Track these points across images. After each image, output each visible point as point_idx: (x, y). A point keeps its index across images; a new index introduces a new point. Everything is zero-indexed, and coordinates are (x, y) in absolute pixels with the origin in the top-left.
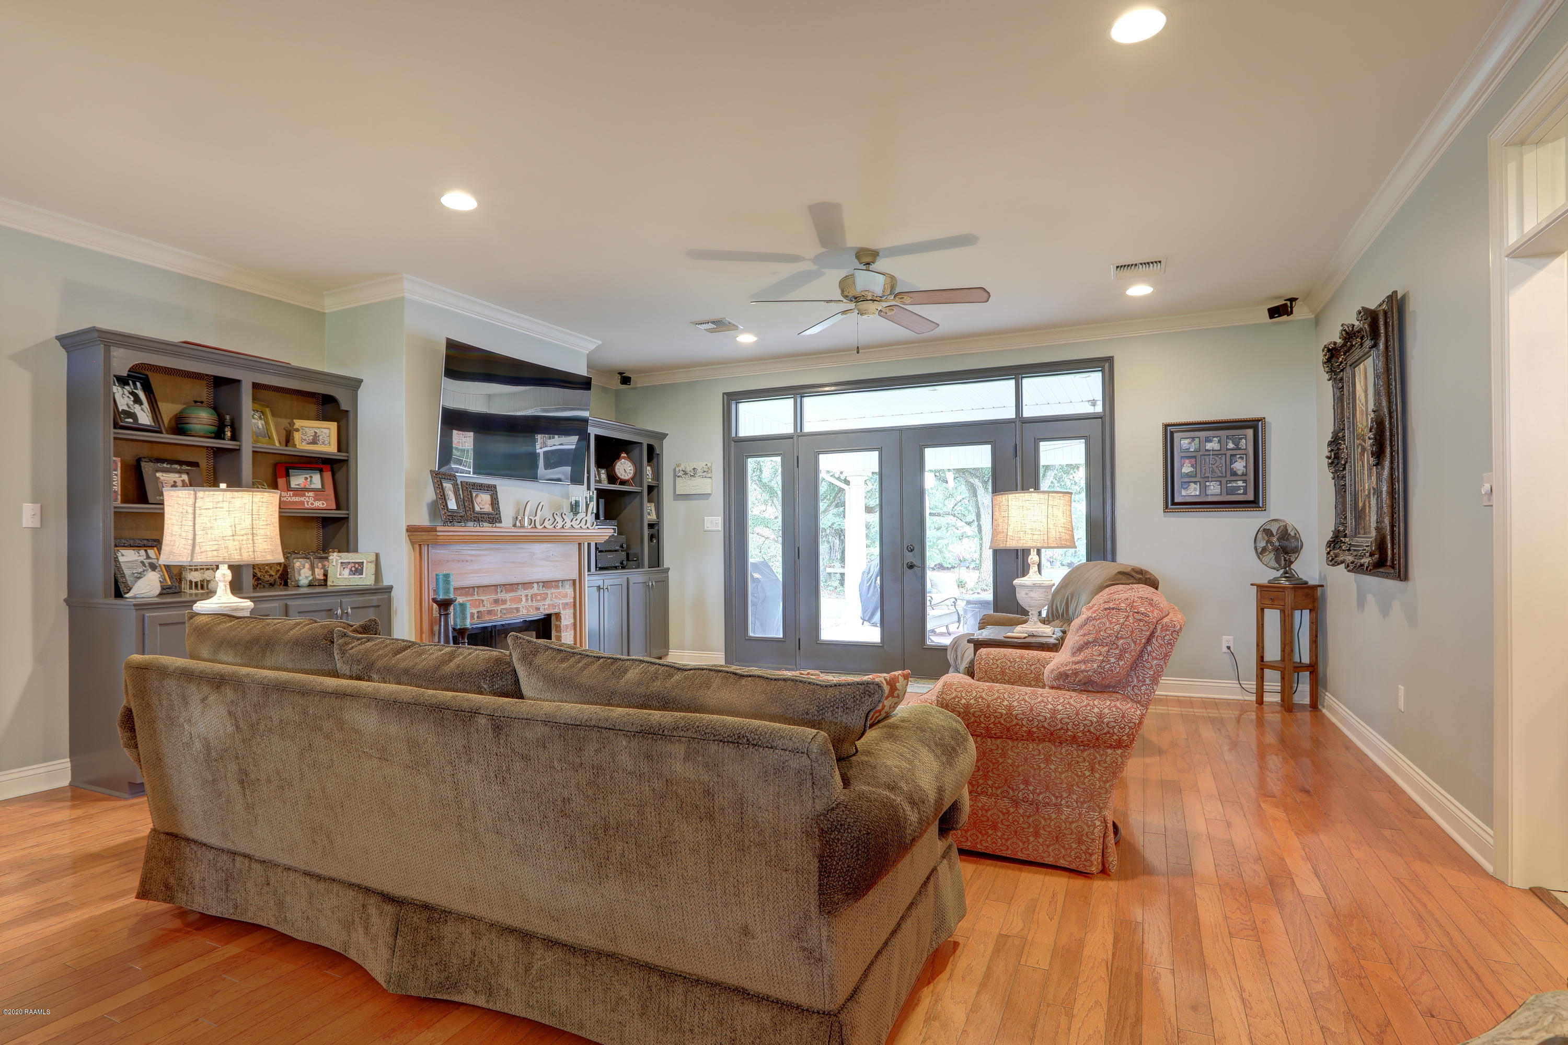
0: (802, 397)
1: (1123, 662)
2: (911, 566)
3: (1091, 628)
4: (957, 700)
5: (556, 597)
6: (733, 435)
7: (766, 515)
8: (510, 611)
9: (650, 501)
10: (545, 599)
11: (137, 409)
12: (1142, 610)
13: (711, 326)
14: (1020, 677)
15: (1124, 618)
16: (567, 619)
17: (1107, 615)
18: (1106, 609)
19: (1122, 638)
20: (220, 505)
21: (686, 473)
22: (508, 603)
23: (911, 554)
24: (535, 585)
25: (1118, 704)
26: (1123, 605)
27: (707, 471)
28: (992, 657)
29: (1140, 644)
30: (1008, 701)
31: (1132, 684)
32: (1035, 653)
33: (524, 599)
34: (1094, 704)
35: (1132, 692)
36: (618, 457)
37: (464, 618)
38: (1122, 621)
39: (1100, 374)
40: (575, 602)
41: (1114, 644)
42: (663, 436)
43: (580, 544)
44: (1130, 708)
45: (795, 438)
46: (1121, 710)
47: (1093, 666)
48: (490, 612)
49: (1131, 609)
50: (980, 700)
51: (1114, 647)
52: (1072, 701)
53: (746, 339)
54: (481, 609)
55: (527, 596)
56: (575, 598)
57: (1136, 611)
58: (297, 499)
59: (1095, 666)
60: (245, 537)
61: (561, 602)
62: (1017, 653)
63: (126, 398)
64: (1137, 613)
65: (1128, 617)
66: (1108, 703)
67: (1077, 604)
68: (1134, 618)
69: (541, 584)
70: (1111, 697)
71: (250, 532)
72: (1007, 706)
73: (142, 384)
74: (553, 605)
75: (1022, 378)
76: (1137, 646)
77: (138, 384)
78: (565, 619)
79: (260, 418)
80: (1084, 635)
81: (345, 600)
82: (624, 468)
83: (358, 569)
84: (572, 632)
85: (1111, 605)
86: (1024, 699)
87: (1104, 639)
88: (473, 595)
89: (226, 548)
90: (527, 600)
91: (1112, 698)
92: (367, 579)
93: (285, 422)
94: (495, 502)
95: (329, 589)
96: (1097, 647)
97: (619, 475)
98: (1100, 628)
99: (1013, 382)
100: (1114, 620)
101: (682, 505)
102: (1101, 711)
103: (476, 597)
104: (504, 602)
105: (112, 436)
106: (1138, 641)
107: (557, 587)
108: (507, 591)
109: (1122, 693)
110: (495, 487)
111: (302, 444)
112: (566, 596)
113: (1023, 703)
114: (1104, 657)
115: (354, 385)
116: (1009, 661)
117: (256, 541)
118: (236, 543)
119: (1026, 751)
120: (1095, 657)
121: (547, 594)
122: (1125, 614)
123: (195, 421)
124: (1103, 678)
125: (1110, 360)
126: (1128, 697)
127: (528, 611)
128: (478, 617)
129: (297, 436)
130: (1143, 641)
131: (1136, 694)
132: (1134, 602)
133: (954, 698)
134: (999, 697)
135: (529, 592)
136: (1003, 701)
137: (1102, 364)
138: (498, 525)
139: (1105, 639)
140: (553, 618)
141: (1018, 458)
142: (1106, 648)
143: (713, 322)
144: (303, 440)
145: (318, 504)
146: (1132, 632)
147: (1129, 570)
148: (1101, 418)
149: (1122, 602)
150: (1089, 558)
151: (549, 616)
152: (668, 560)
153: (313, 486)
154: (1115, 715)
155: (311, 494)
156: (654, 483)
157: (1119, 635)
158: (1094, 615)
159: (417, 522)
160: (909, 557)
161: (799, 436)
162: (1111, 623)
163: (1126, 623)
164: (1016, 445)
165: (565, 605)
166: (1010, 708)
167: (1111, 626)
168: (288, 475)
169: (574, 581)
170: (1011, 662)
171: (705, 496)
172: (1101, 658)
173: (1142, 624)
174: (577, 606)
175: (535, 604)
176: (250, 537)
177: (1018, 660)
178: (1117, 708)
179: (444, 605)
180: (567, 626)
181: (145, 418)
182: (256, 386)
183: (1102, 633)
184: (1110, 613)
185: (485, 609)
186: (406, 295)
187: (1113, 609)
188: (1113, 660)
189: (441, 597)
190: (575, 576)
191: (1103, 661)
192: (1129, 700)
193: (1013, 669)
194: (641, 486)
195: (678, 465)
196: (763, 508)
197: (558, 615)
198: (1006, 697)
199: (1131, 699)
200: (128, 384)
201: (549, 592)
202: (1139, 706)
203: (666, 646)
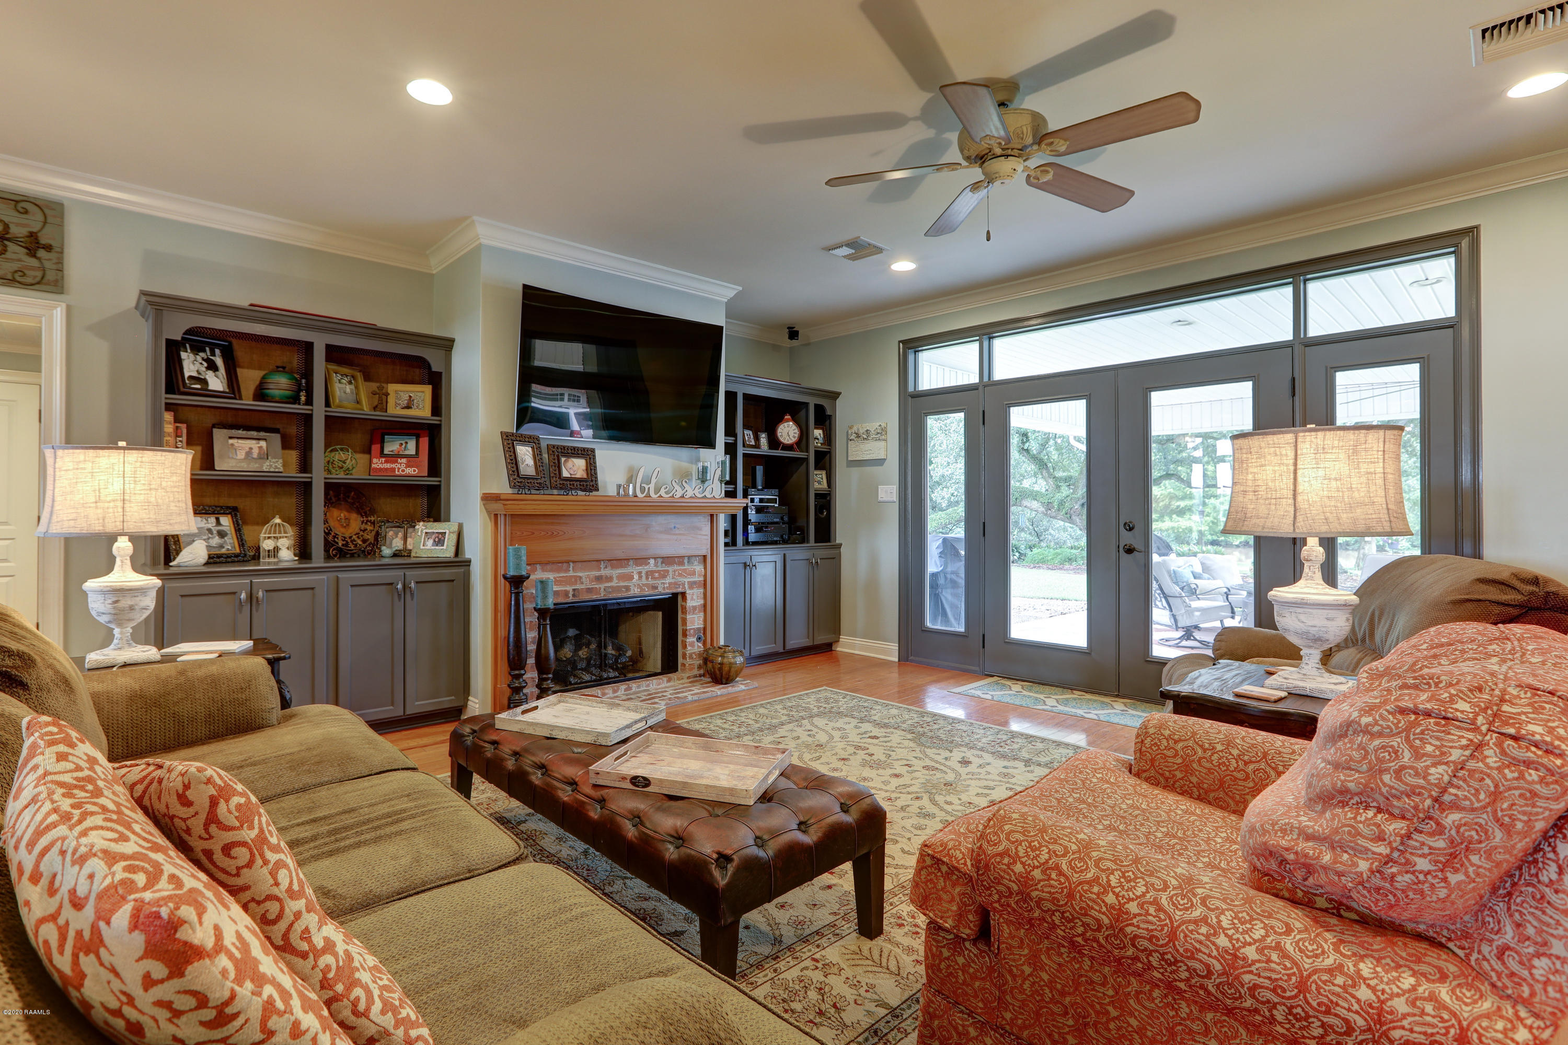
0: (990, 338)
1: (1460, 877)
2: (1130, 551)
3: (1356, 755)
4: (1006, 861)
5: (680, 575)
6: (911, 389)
7: (1037, 488)
8: (618, 589)
9: (817, 467)
10: (664, 577)
11: (210, 376)
12: (1536, 730)
13: (846, 251)
14: (1222, 783)
15: (1464, 748)
16: (694, 599)
17: (1407, 730)
18: (1403, 711)
19: (1455, 806)
20: (82, 466)
21: (858, 436)
22: (615, 580)
23: (1130, 533)
24: (652, 561)
25: (1444, 994)
26: (1462, 705)
27: (883, 431)
28: (1167, 733)
29: (1525, 834)
30: (1117, 895)
31: (1499, 941)
32: (1262, 736)
33: (636, 577)
34: (1358, 971)
35: (1498, 966)
36: (781, 420)
37: (545, 597)
38: (1456, 755)
39: (1452, 260)
40: (705, 581)
41: (1431, 818)
42: (835, 396)
43: (712, 516)
44: (1488, 1016)
45: (981, 388)
46: (1454, 1014)
47: (1355, 865)
48: (589, 590)
49: (1491, 723)
50: (1054, 876)
51: (1427, 828)
52: (1288, 944)
53: (903, 266)
54: (578, 587)
55: (640, 573)
56: (705, 576)
57: (1512, 731)
58: (388, 466)
59: (1363, 866)
60: (112, 504)
61: (686, 580)
62: (1220, 732)
63: (197, 364)
64: (1515, 738)
65: (1479, 746)
66: (1408, 981)
67: (1391, 626)
68: (1503, 752)
69: (660, 561)
70: (1419, 961)
71: (119, 497)
72: (1113, 908)
73: (222, 352)
74: (675, 583)
75: (1305, 281)
76: (1516, 838)
77: (217, 351)
78: (692, 599)
79: (350, 383)
80: (1337, 766)
81: (409, 573)
82: (788, 432)
83: (440, 540)
84: (702, 614)
85: (1423, 700)
86: (1156, 902)
87: (1394, 796)
88: (567, 570)
89: (86, 517)
90: (640, 577)
91: (1424, 968)
92: (446, 551)
93: (374, 386)
94: (591, 467)
95: (413, 560)
96: (1370, 814)
97: (782, 440)
98: (1381, 761)
99: (1289, 290)
100: (1429, 748)
101: (855, 472)
102: (1383, 1002)
103: (571, 573)
104: (609, 579)
105: (163, 401)
106: (1519, 825)
107: (682, 564)
108: (613, 567)
109: (1461, 953)
110: (593, 451)
111: (395, 410)
112: (693, 573)
113: (1152, 910)
114: (1392, 849)
115: (447, 345)
116: (1201, 746)
117: (128, 509)
118: (99, 511)
119: (1172, 1013)
120: (1361, 842)
121: (668, 571)
122: (1470, 735)
123: (271, 386)
124: (1391, 907)
125: (1472, 233)
126: (1481, 975)
127: (642, 590)
128: (574, 595)
129: (391, 400)
130: (1540, 826)
131: (1513, 974)
132: (1502, 700)
133: (1001, 855)
134: (1096, 880)
135: (644, 569)
136: (1105, 892)
137: (1454, 240)
138: (594, 493)
139: (1399, 799)
140: (680, 598)
141: (1297, 398)
142: (1399, 826)
143: (848, 245)
144: (397, 404)
145: (410, 471)
146: (1496, 796)
147: (1504, 575)
148: (1451, 327)
149: (1461, 696)
150: (1427, 547)
151: (675, 595)
152: (841, 533)
153: (407, 453)
154: (1433, 1026)
155: (404, 460)
156: (825, 448)
157: (1447, 798)
158: (1365, 720)
159: (495, 490)
160: (1128, 538)
161: (985, 386)
162: (1418, 754)
163: (1471, 764)
164: (1294, 379)
165: (692, 585)
166: (1119, 914)
167: (1420, 765)
168: (382, 442)
169: (705, 557)
170: (1205, 750)
171: (880, 462)
172: (1383, 849)
173: (1533, 775)
174: (708, 585)
175: (651, 582)
176: (120, 504)
177: (1219, 747)
178: (1440, 1006)
179: (517, 582)
180: (694, 608)
181: (216, 383)
182: (329, 348)
183: (1386, 778)
184: (1416, 724)
185: (583, 587)
186: (484, 241)
187: (1428, 714)
188: (1423, 864)
189: (512, 573)
190: (705, 550)
191: (1388, 860)
192: (1485, 987)
193: (1208, 765)
194: (807, 451)
195: (851, 428)
196: (1034, 480)
197: (683, 594)
198: (1114, 882)
199: (1493, 985)
200: (204, 351)
201: (671, 569)
202: (1523, 1014)
203: (836, 630)
